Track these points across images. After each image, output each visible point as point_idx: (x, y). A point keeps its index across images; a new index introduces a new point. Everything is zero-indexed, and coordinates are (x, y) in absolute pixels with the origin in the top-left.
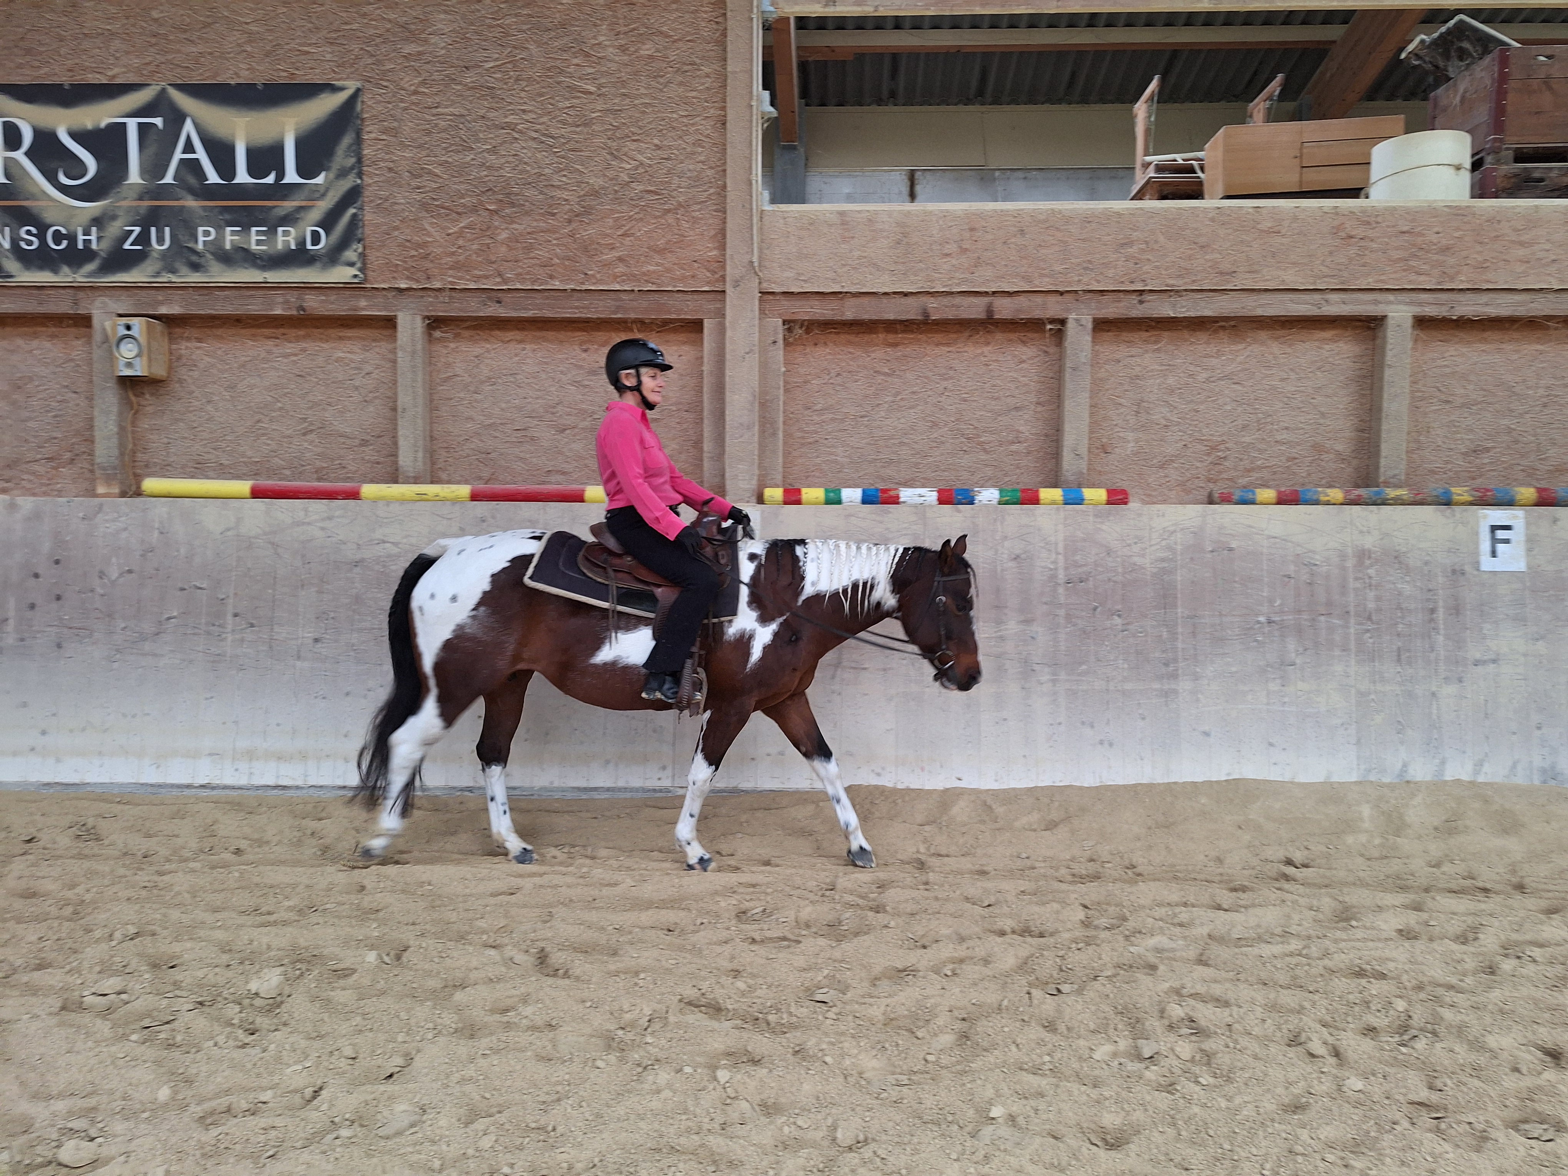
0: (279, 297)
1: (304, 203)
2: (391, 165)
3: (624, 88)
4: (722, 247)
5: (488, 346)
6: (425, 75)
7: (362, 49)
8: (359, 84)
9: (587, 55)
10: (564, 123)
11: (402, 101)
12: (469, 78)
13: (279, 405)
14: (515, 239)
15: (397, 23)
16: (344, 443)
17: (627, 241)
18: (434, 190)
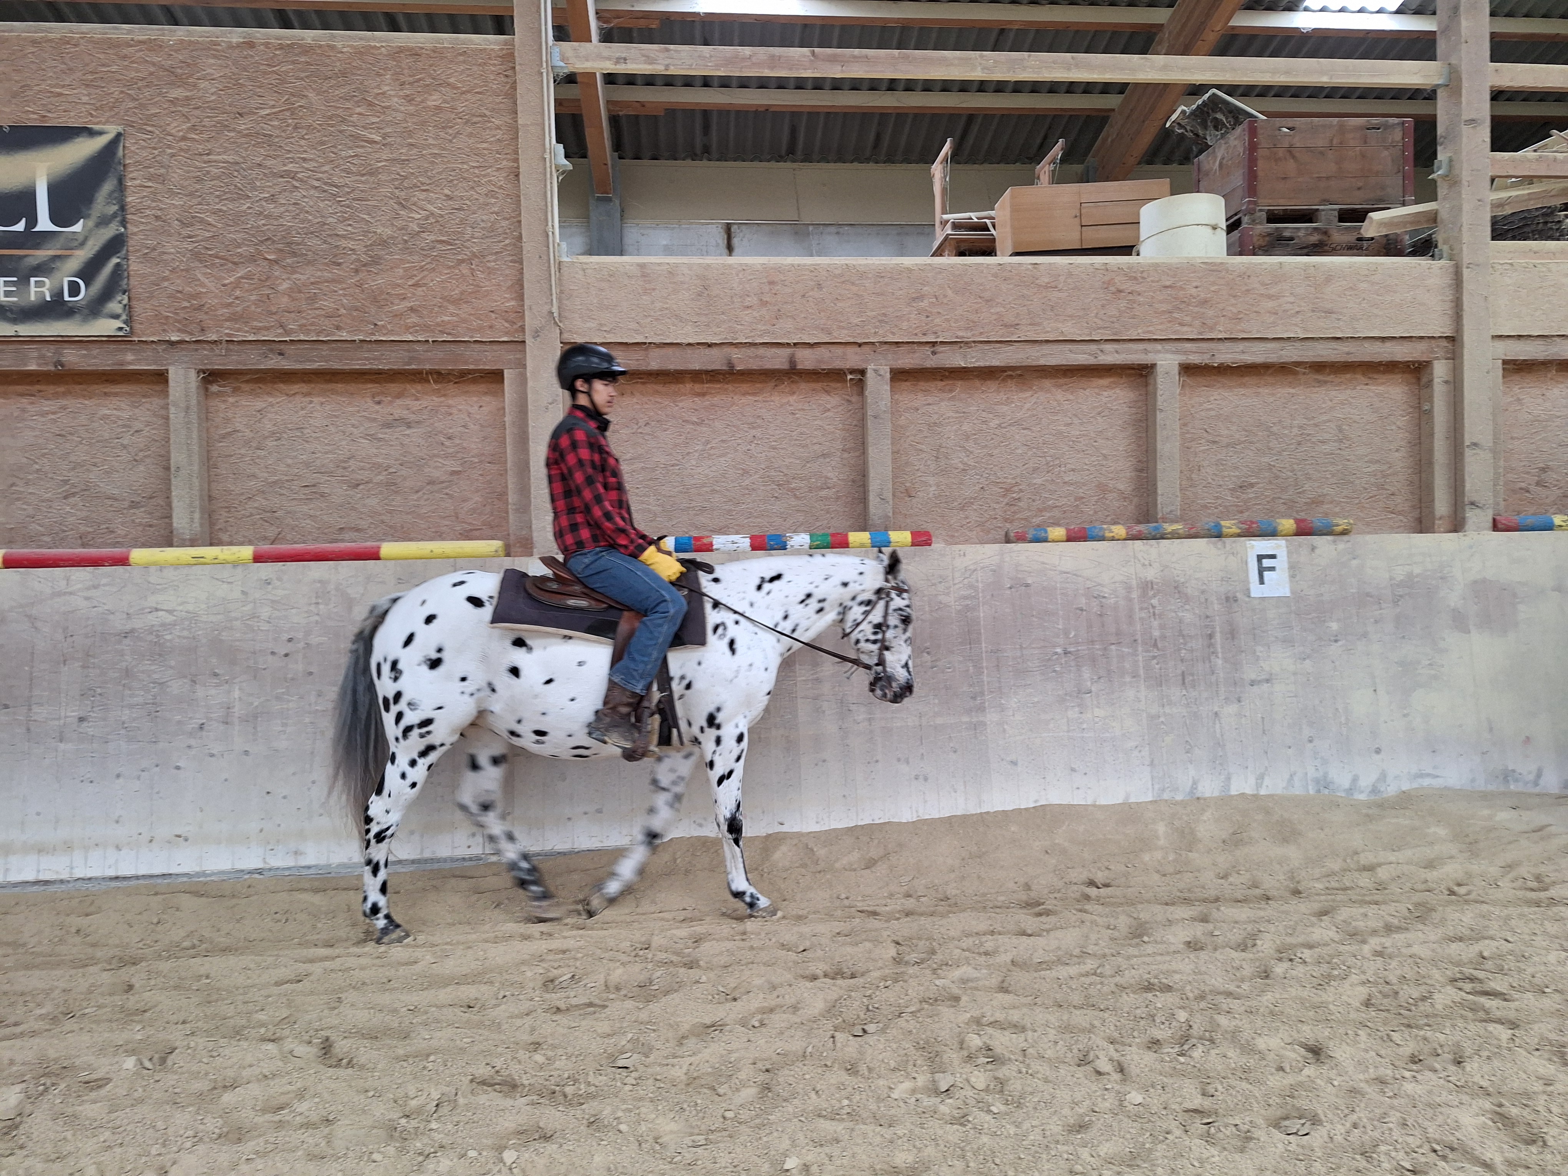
0: (33, 352)
1: (59, 252)
2: (159, 213)
3: (411, 138)
4: (521, 297)
5: (271, 400)
6: (194, 121)
7: (122, 92)
8: (120, 129)
9: (371, 104)
10: (348, 172)
11: (169, 147)
12: (243, 125)
13: (37, 467)
14: (296, 290)
15: (162, 67)
16: (111, 506)
17: (420, 291)
18: (207, 239)
